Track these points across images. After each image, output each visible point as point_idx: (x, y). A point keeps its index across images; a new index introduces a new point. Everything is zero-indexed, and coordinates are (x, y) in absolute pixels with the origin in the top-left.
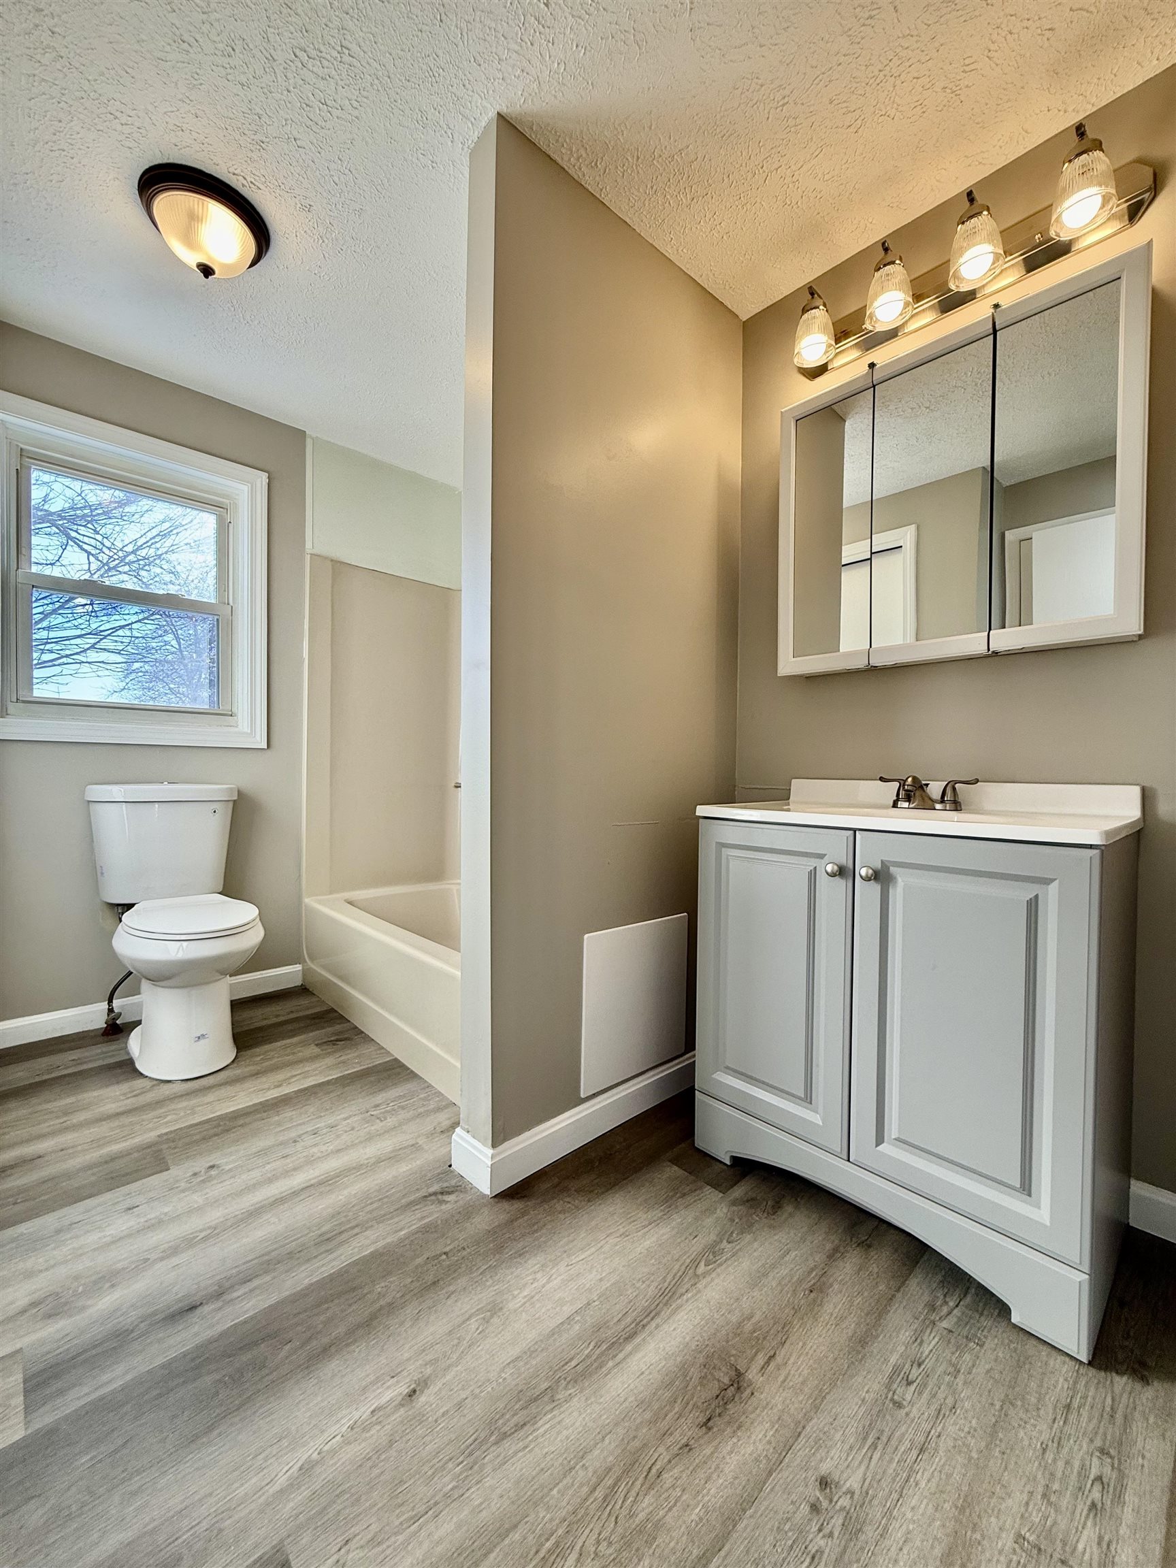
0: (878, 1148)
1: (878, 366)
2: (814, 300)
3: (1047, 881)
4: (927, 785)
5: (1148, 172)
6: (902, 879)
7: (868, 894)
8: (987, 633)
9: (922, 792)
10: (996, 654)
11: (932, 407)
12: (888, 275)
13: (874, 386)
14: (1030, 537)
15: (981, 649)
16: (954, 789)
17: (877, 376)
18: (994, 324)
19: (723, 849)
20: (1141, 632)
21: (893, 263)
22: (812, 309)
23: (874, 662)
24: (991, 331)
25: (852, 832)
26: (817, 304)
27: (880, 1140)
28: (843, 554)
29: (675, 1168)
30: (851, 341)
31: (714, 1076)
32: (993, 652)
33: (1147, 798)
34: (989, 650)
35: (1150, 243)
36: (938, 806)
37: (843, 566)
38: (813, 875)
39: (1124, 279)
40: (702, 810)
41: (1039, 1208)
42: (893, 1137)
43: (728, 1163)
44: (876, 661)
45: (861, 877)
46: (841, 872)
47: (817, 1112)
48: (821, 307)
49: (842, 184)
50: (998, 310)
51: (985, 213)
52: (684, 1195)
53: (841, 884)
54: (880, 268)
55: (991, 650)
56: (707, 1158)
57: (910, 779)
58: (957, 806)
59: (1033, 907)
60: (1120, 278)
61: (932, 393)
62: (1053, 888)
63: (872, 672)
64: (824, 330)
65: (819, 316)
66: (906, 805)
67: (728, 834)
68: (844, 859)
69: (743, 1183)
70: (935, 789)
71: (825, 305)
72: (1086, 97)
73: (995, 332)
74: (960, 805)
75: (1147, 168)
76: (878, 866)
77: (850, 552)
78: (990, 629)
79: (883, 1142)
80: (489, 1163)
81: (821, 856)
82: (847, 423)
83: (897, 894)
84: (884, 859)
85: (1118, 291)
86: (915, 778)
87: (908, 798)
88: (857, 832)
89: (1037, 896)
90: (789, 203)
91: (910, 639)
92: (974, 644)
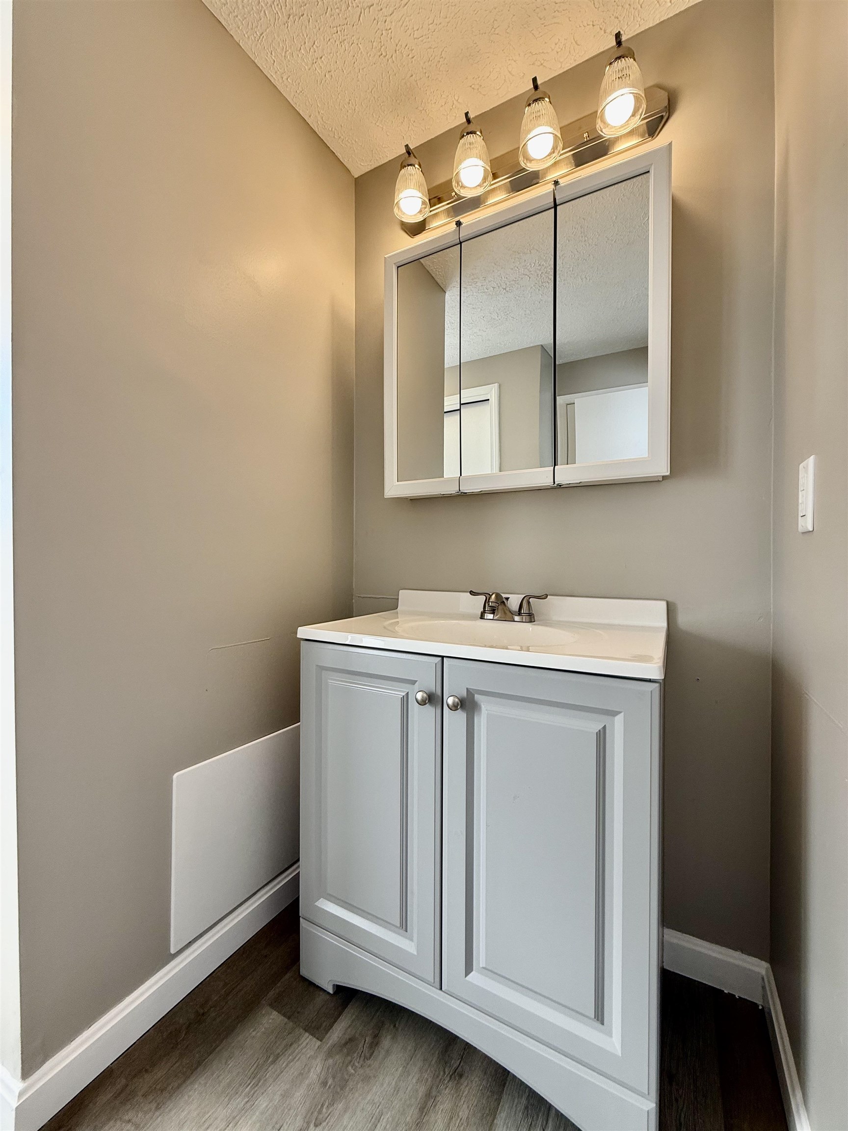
0: (467, 978)
1: (463, 225)
2: (410, 158)
3: (615, 714)
4: (507, 599)
5: (664, 95)
6: (487, 708)
7: (455, 721)
8: (553, 467)
9: (504, 607)
10: (560, 486)
11: (508, 289)
12: (470, 144)
13: (461, 243)
14: (572, 402)
15: (549, 482)
16: (529, 603)
17: (464, 234)
18: (555, 200)
19: (323, 671)
20: (668, 473)
21: (475, 133)
22: (408, 165)
23: (465, 489)
24: (552, 205)
25: (440, 658)
26: (412, 162)
27: (469, 968)
28: (445, 404)
29: (275, 1013)
30: (443, 207)
31: (316, 904)
32: (558, 485)
33: (671, 611)
34: (554, 483)
35: (670, 144)
36: (517, 618)
37: (445, 412)
38: (405, 700)
39: (652, 172)
40: (303, 632)
41: (611, 1036)
42: (481, 966)
43: (331, 992)
44: (466, 488)
45: (448, 705)
46: (432, 699)
47: (412, 940)
48: (417, 166)
49: (430, 48)
50: (557, 187)
51: (547, 99)
52: (277, 1057)
53: (430, 711)
54: (463, 136)
55: (556, 483)
56: (312, 987)
57: (493, 596)
58: (531, 618)
59: (601, 737)
60: (649, 172)
61: (507, 276)
62: (619, 720)
63: (462, 497)
64: (419, 187)
65: (413, 173)
66: (491, 616)
67: (328, 656)
68: (432, 685)
69: (344, 1014)
70: (514, 602)
71: (420, 165)
72: (620, 21)
73: (555, 206)
74: (534, 617)
75: (663, 92)
76: (465, 694)
77: (451, 402)
78: (555, 465)
79: (472, 971)
80: (15, 1104)
81: (413, 682)
82: (447, 295)
83: (482, 722)
84: (468, 687)
85: (648, 182)
86: (498, 596)
87: (493, 611)
88: (445, 659)
89: (604, 727)
90: (384, 54)
91: (496, 470)
92: (542, 477)
